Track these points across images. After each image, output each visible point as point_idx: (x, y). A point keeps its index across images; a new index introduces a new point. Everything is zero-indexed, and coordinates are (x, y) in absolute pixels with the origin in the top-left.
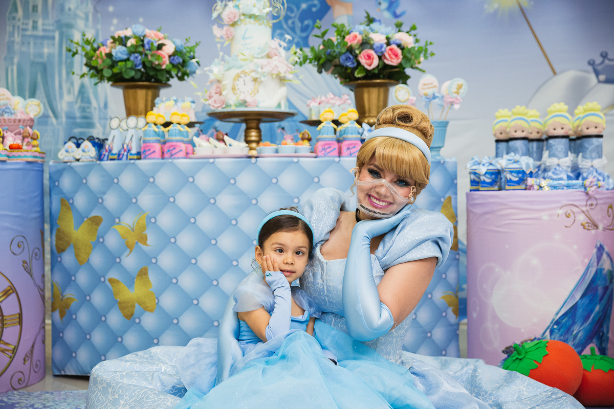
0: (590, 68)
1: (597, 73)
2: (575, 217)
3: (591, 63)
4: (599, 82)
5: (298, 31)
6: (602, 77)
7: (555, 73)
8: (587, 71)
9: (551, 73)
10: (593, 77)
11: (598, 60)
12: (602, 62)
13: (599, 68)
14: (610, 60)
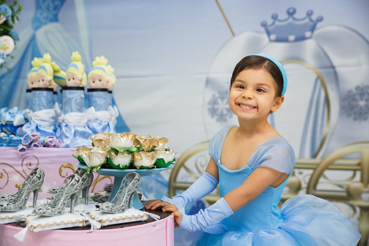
0: (263, 29)
1: (269, 33)
2: (8, 178)
3: (264, 25)
4: (271, 41)
5: (51, 9)
6: (273, 37)
7: (233, 34)
8: (260, 32)
9: (230, 34)
10: (265, 37)
11: (270, 21)
12: (273, 23)
13: (270, 28)
14: (280, 21)
